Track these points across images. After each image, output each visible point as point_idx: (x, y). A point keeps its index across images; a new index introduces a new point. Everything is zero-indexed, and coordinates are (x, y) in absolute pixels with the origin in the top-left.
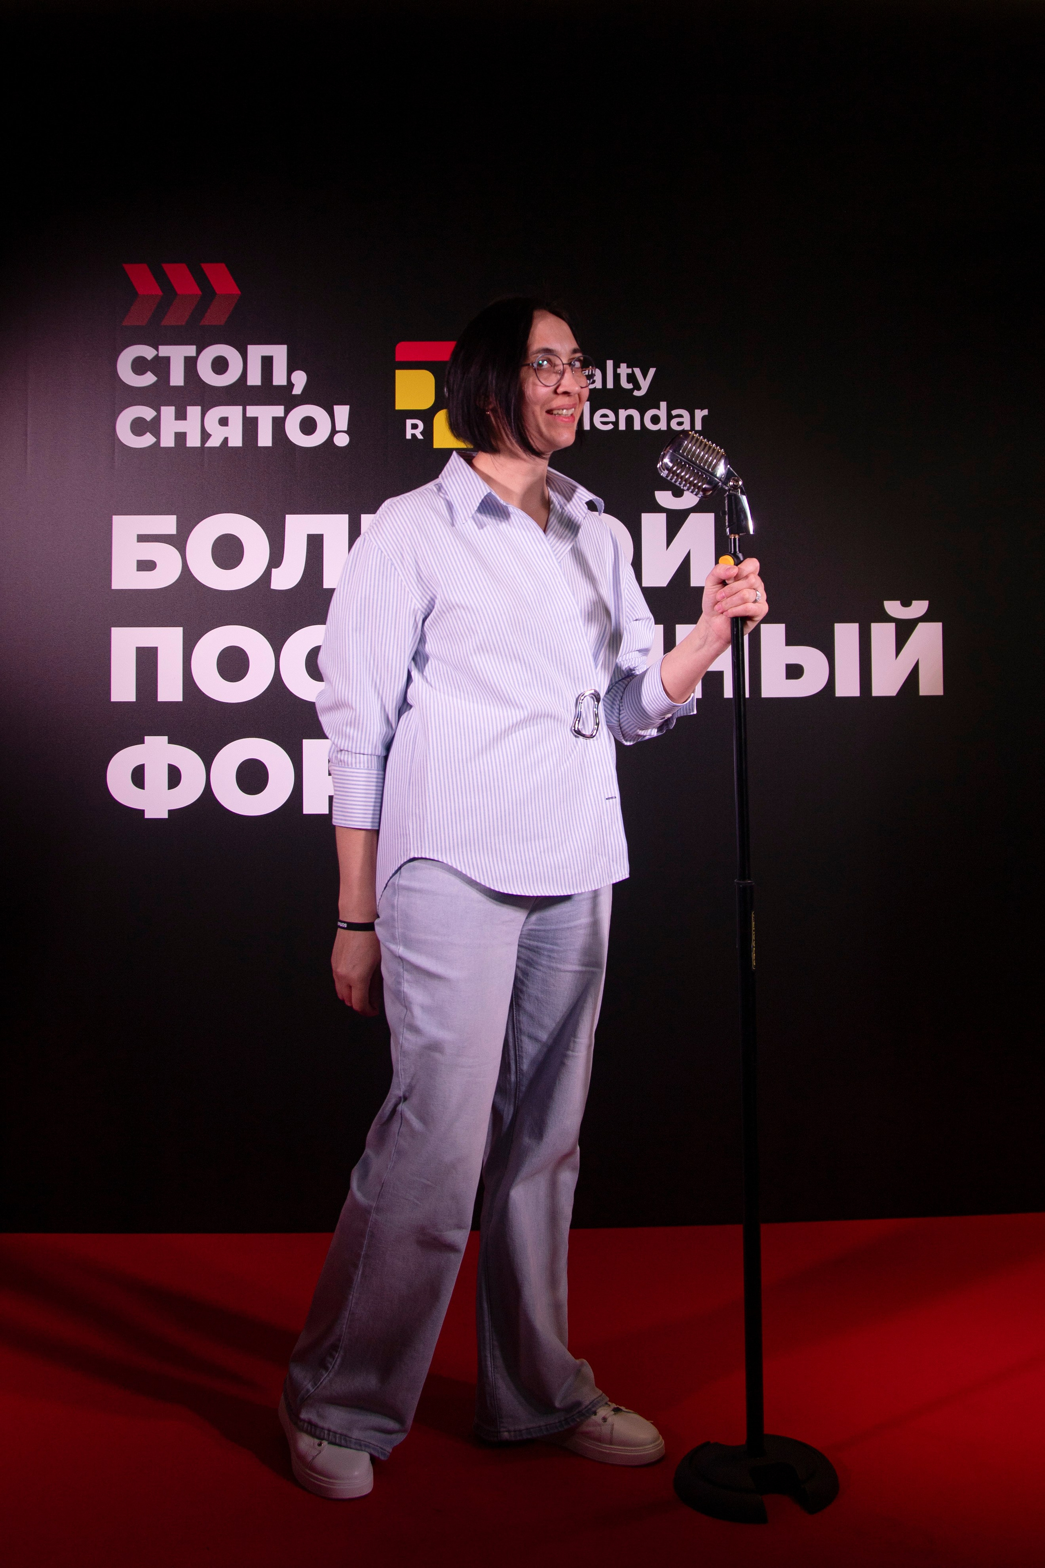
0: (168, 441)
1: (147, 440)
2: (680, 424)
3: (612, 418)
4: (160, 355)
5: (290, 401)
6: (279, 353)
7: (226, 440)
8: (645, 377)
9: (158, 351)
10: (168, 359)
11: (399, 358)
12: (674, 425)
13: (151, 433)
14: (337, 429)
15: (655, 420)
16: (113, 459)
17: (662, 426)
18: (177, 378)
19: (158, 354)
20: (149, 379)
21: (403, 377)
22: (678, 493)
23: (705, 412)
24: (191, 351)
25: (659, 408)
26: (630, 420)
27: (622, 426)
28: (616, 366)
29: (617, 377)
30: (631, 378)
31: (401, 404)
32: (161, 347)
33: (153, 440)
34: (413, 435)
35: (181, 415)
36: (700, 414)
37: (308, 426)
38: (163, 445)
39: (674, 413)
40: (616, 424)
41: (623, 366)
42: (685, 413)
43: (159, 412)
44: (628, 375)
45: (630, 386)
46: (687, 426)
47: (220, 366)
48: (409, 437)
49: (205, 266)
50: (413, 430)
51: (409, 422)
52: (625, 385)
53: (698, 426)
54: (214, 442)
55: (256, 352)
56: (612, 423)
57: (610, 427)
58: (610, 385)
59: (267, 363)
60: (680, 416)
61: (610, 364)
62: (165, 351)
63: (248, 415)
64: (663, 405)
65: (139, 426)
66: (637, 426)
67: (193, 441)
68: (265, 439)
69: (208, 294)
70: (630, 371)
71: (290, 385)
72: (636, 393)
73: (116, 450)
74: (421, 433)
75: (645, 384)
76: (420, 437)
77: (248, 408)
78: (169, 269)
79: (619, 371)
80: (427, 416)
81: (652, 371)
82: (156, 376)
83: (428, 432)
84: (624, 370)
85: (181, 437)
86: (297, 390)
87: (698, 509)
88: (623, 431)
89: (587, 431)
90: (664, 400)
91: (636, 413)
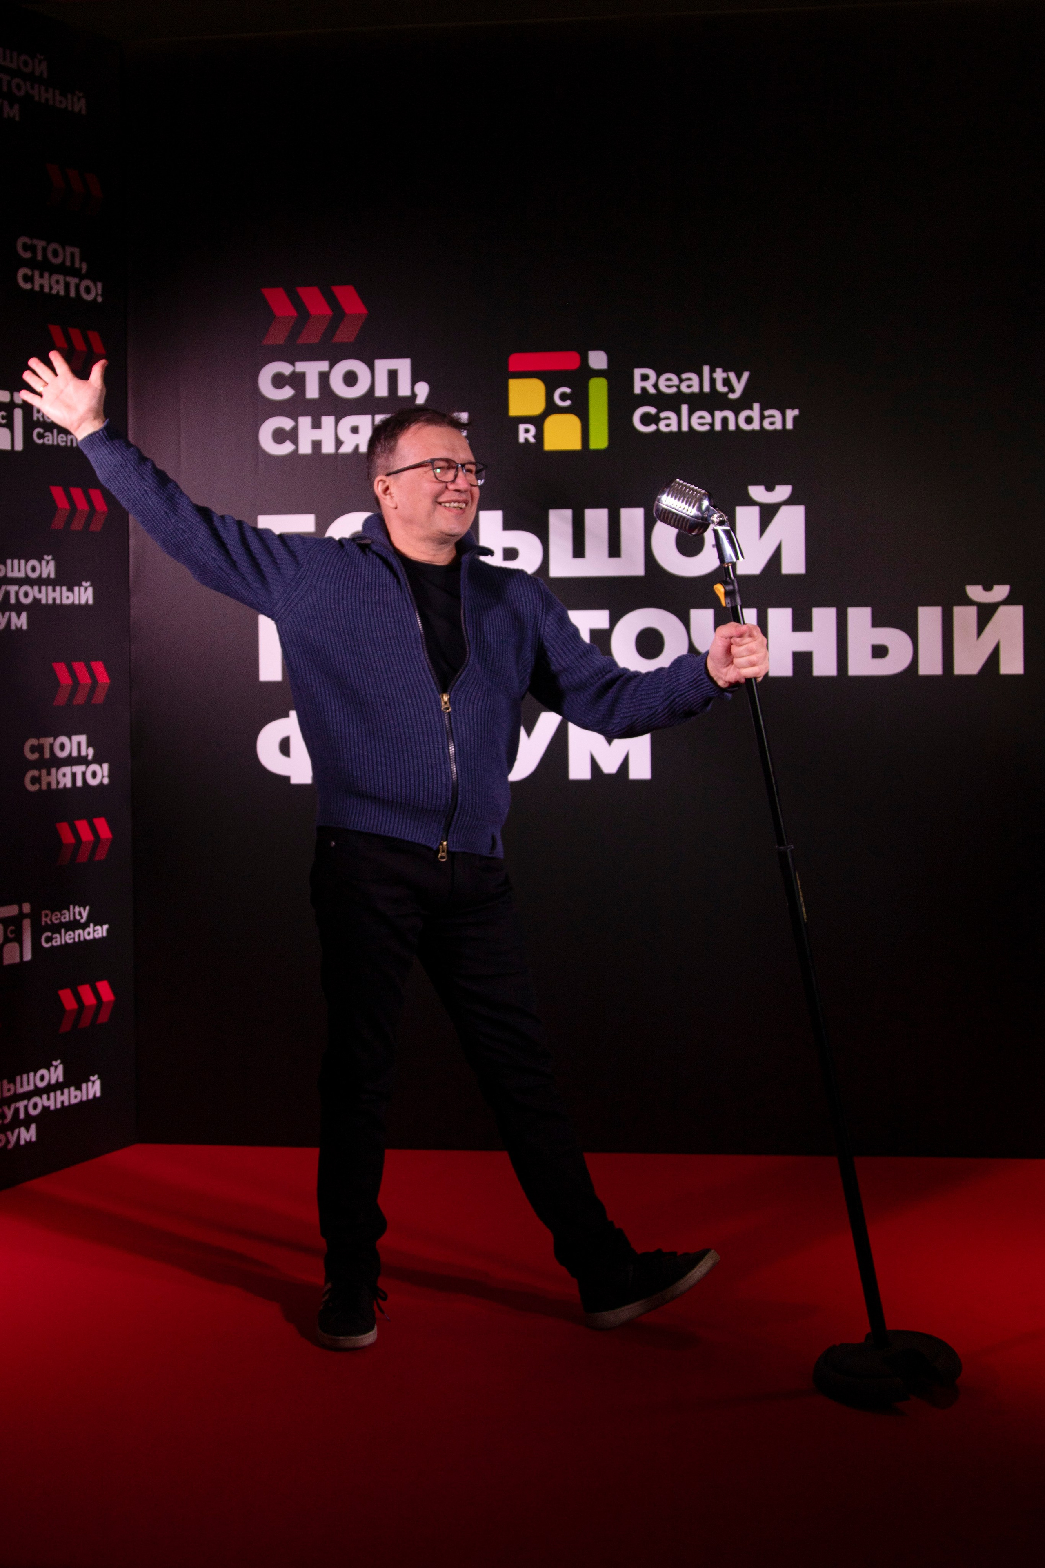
0: (305, 449)
1: (287, 448)
2: (772, 423)
3: (708, 419)
4: (296, 371)
6: (404, 366)
7: (356, 446)
8: (738, 381)
9: (294, 366)
10: (303, 374)
11: (512, 368)
12: (767, 425)
13: (291, 442)
15: (749, 420)
16: (258, 465)
17: (756, 426)
18: (312, 391)
19: (294, 370)
20: (287, 393)
22: (770, 488)
23: (796, 412)
25: (751, 408)
26: (725, 421)
27: (718, 427)
28: (712, 371)
29: (713, 381)
30: (727, 382)
32: (298, 363)
33: (293, 448)
34: (526, 440)
35: (316, 425)
36: (791, 414)
39: (767, 413)
40: (712, 425)
41: (719, 371)
42: (777, 414)
43: (296, 422)
44: (723, 379)
45: (725, 390)
46: (779, 426)
47: (350, 379)
48: (521, 440)
49: (335, 289)
50: (526, 434)
51: (522, 427)
52: (721, 388)
53: (789, 426)
54: (346, 449)
55: (382, 366)
56: (710, 424)
57: (706, 428)
58: (707, 389)
59: (393, 375)
60: (772, 416)
61: (706, 369)
62: (301, 366)
64: (756, 406)
65: (279, 436)
66: (732, 427)
67: (328, 448)
70: (725, 375)
71: (414, 396)
72: (731, 396)
73: (260, 457)
74: (535, 437)
75: (739, 387)
76: (532, 440)
78: (303, 292)
79: (715, 375)
80: (538, 421)
81: (746, 375)
82: (293, 390)
83: (539, 436)
84: (719, 375)
85: (317, 445)
87: (788, 502)
88: (718, 432)
89: (685, 433)
90: (756, 402)
91: (730, 415)
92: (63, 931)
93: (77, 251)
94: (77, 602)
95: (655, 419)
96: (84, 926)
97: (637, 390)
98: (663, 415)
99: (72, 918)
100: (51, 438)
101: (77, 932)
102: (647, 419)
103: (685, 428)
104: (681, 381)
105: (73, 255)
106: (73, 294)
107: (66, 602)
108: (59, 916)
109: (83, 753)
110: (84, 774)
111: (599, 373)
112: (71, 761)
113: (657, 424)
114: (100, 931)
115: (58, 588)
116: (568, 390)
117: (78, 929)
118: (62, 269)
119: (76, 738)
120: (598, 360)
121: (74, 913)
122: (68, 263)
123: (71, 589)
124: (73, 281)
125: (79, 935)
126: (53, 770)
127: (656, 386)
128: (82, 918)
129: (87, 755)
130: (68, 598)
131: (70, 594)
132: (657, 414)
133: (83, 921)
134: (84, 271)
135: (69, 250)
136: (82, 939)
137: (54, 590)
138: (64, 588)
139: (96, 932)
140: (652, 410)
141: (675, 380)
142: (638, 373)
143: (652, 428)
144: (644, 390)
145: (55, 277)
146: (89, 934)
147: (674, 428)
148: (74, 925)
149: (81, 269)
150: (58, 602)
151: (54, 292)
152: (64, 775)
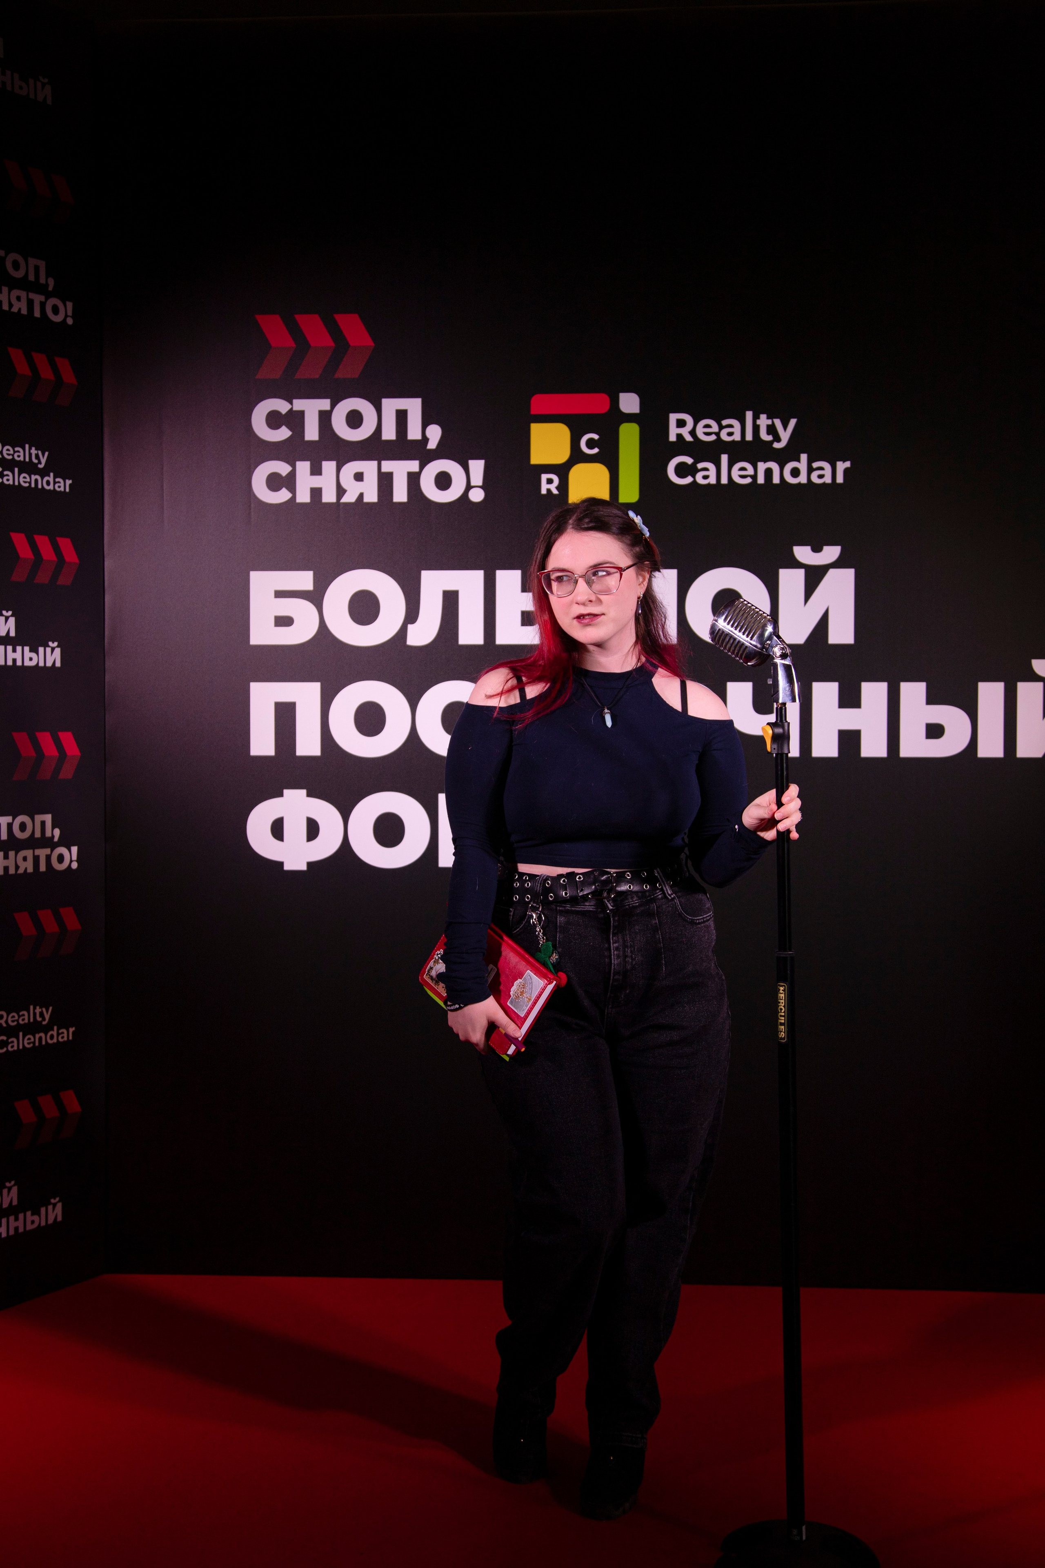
0: (303, 497)
1: (282, 496)
2: (821, 476)
3: (750, 471)
4: (294, 409)
5: (425, 457)
6: (414, 407)
7: (361, 495)
8: (785, 427)
9: (291, 403)
10: (302, 413)
11: (533, 412)
12: (815, 478)
13: (287, 488)
14: (473, 484)
15: (795, 473)
16: (250, 514)
17: (802, 479)
18: (312, 433)
19: (292, 408)
20: (283, 433)
21: (538, 430)
22: (817, 549)
23: (848, 464)
24: (325, 404)
25: (799, 461)
26: (769, 473)
27: (761, 480)
28: (756, 417)
29: (756, 428)
30: (771, 430)
31: (536, 458)
32: (295, 401)
33: (289, 496)
34: (549, 490)
35: (316, 470)
36: (841, 466)
37: (443, 481)
38: (299, 500)
39: (815, 465)
40: (754, 477)
41: (763, 417)
42: (827, 466)
43: (294, 466)
44: (768, 426)
45: (769, 438)
46: (828, 479)
47: (354, 419)
48: (544, 491)
49: (338, 317)
50: (548, 485)
51: (544, 477)
52: (765, 436)
53: (840, 479)
54: (349, 498)
55: (390, 406)
56: (751, 476)
57: (748, 480)
58: (749, 437)
59: (402, 416)
60: (822, 469)
61: (749, 415)
62: (299, 404)
63: (384, 470)
64: (804, 457)
65: (275, 482)
66: (776, 480)
67: (329, 496)
68: (400, 494)
69: (341, 347)
70: (769, 422)
71: (425, 439)
72: (776, 445)
73: (252, 505)
74: (557, 488)
75: (785, 436)
76: (555, 492)
77: (384, 463)
78: (303, 320)
79: (758, 422)
80: (562, 471)
81: (793, 422)
82: (291, 430)
83: (564, 486)
84: (764, 421)
85: (316, 493)
86: (432, 445)
87: (837, 564)
88: (761, 485)
89: (724, 485)
90: (804, 453)
91: (774, 466)
92: (21, 1034)
93: (42, 264)
94: (41, 664)
95: (691, 470)
96: (46, 1029)
97: (672, 438)
98: (700, 466)
99: (32, 1020)
100: (11, 477)
101: (37, 1036)
102: (681, 470)
103: (724, 480)
104: (721, 427)
105: (37, 268)
106: (37, 314)
107: (27, 663)
108: (17, 1018)
109: (48, 834)
110: (48, 858)
111: (630, 418)
112: (32, 843)
113: (694, 477)
114: (65, 1035)
115: (19, 648)
116: (596, 437)
117: (39, 1033)
118: (23, 284)
119: (39, 818)
120: (629, 403)
121: (35, 1014)
122: (31, 278)
123: (34, 650)
124: (38, 299)
125: (40, 1038)
126: (12, 854)
127: (693, 433)
128: (44, 1019)
129: (53, 836)
130: (31, 659)
131: (34, 655)
132: (694, 464)
133: (44, 1023)
134: (50, 289)
135: (32, 262)
136: (44, 1043)
137: (14, 651)
138: (27, 649)
139: (60, 1036)
140: (689, 460)
141: (715, 428)
142: (673, 418)
143: (688, 480)
144: (680, 436)
145: (16, 293)
146: (52, 1037)
147: (712, 480)
148: (33, 1028)
149: (47, 285)
150: (19, 663)
151: (15, 310)
152: (25, 859)
